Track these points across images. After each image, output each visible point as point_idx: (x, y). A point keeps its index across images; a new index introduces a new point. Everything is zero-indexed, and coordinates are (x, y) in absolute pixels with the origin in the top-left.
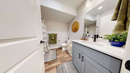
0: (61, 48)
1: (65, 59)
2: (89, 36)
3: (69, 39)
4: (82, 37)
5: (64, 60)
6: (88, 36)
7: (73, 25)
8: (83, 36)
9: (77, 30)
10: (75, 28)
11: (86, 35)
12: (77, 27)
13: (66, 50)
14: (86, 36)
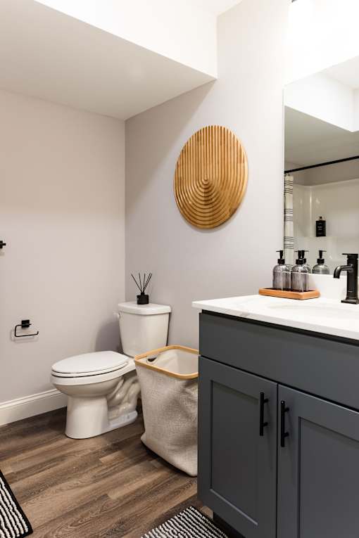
0: (56, 420)
1: (127, 513)
2: (321, 261)
3: (143, 299)
4: (275, 273)
5: (118, 518)
6: (311, 260)
7: (185, 151)
8: (281, 262)
9: (233, 212)
10: (208, 188)
11: (301, 253)
12: (224, 182)
13: (114, 425)
14: (301, 261)
